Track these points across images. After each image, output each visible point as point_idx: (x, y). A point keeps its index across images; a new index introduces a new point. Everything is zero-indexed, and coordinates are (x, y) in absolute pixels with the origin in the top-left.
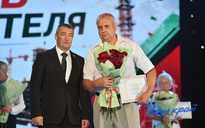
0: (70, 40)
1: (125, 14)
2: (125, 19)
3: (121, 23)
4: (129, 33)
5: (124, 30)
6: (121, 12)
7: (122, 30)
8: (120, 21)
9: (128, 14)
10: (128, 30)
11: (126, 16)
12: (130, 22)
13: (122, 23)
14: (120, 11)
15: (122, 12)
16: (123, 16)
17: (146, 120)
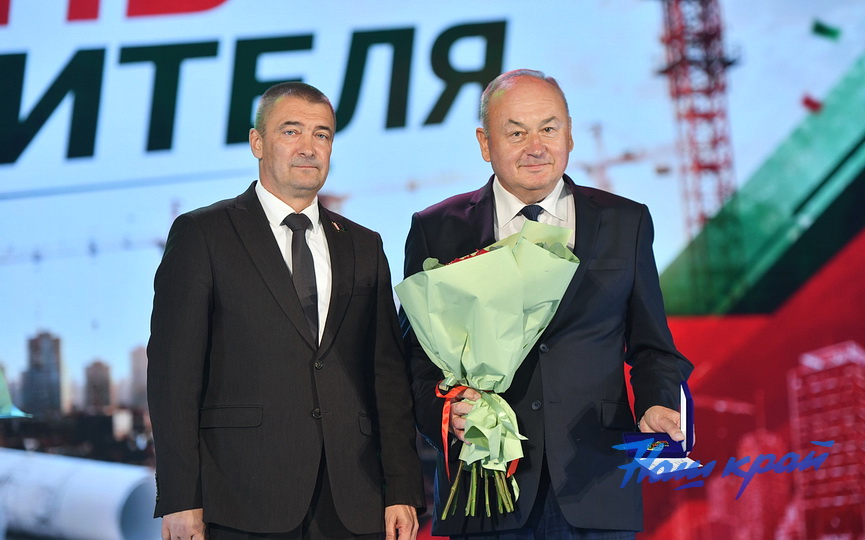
0: (322, 153)
1: (688, 17)
2: (689, 38)
3: (672, 59)
4: (712, 105)
5: (689, 92)
6: (669, 10)
7: (677, 94)
8: (668, 50)
9: (704, 17)
10: (708, 92)
11: (696, 26)
12: (717, 50)
13: (678, 58)
14: (666, 5)
15: (677, 7)
16: (683, 28)
17: (806, 498)
